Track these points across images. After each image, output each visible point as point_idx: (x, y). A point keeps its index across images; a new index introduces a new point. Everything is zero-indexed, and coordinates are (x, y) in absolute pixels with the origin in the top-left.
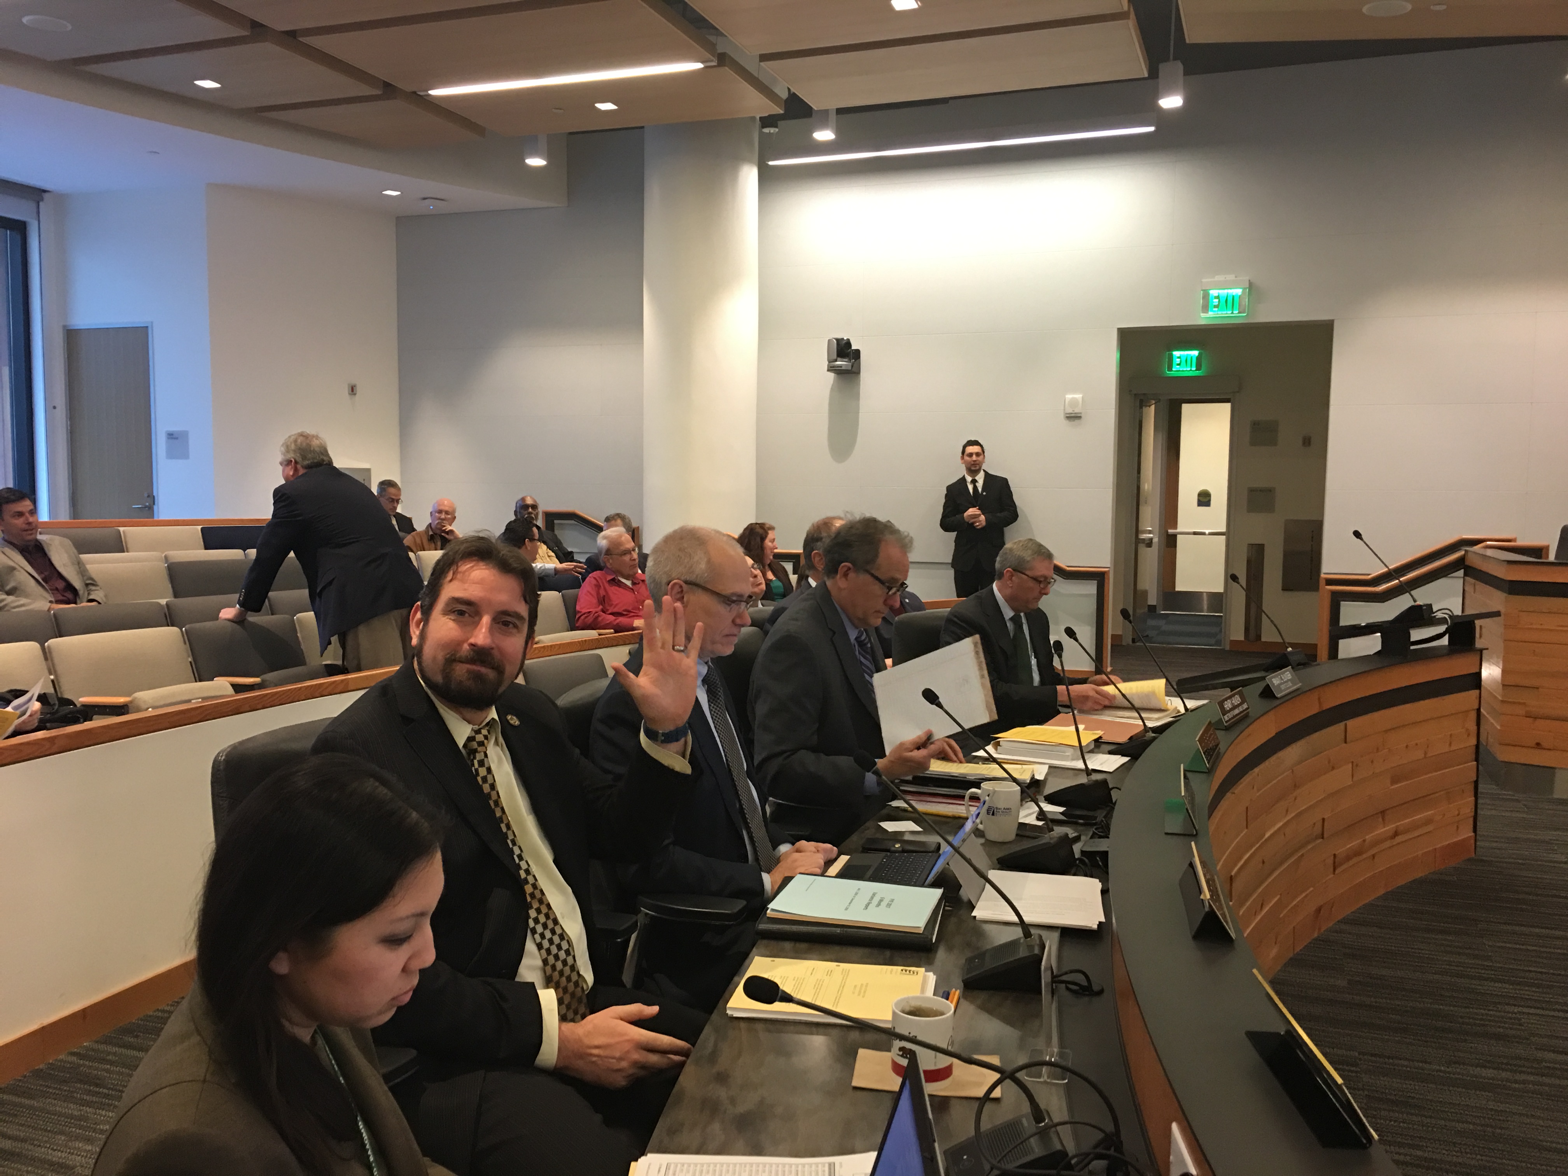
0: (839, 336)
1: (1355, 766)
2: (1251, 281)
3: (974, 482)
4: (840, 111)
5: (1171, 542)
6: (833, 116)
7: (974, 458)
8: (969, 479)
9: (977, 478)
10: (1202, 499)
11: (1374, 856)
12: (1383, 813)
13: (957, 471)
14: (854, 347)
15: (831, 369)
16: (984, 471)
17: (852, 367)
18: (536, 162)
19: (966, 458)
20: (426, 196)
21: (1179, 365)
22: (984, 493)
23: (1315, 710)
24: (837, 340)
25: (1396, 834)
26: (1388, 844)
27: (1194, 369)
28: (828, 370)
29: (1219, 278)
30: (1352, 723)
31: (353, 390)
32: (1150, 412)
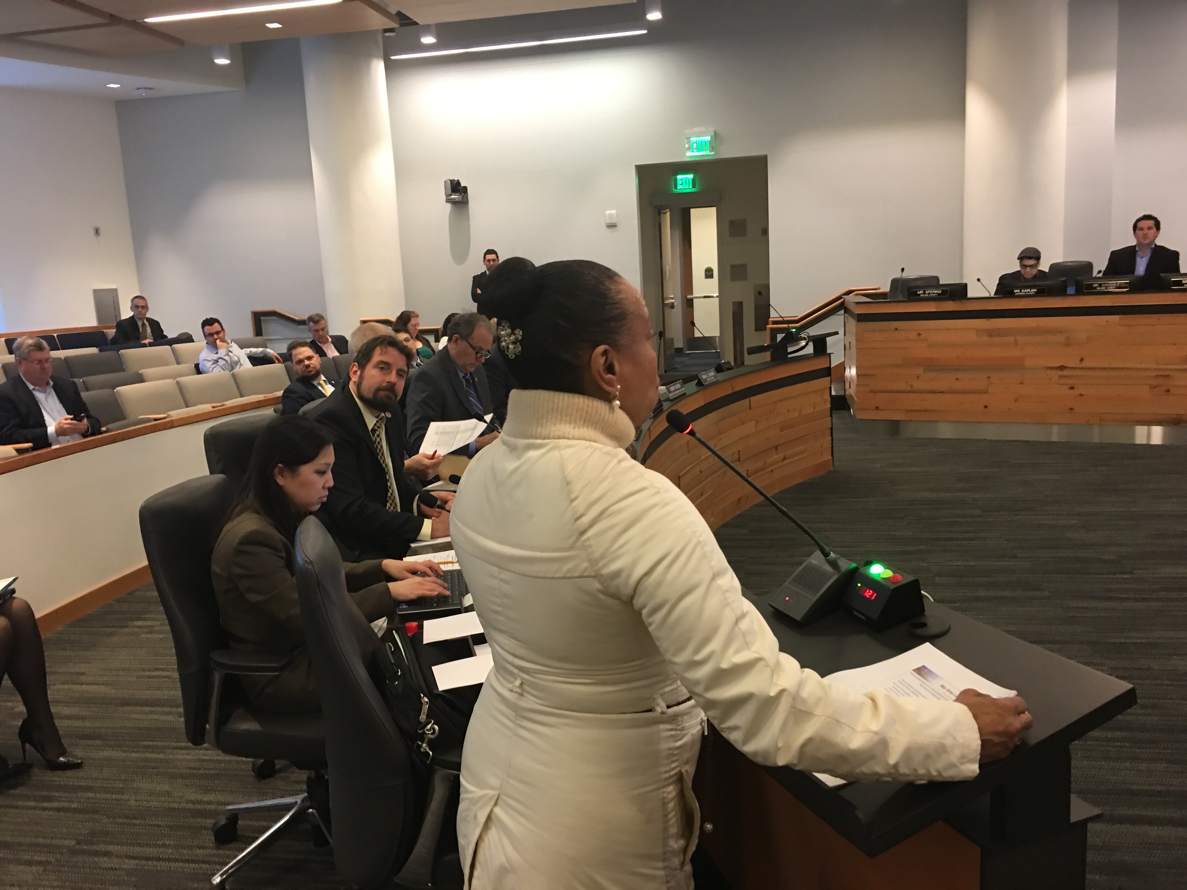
0: (452, 178)
1: (757, 422)
2: (716, 131)
4: (438, 25)
5: (689, 304)
6: (434, 28)
7: (492, 263)
10: (708, 274)
11: (772, 471)
12: (776, 447)
14: (462, 185)
15: (448, 201)
17: (463, 198)
18: (222, 61)
20: (138, 87)
21: (681, 184)
23: (730, 392)
24: (451, 181)
25: (785, 459)
26: (780, 464)
27: (691, 187)
28: (446, 202)
29: (696, 130)
30: (754, 399)
31: (97, 231)
32: (667, 218)
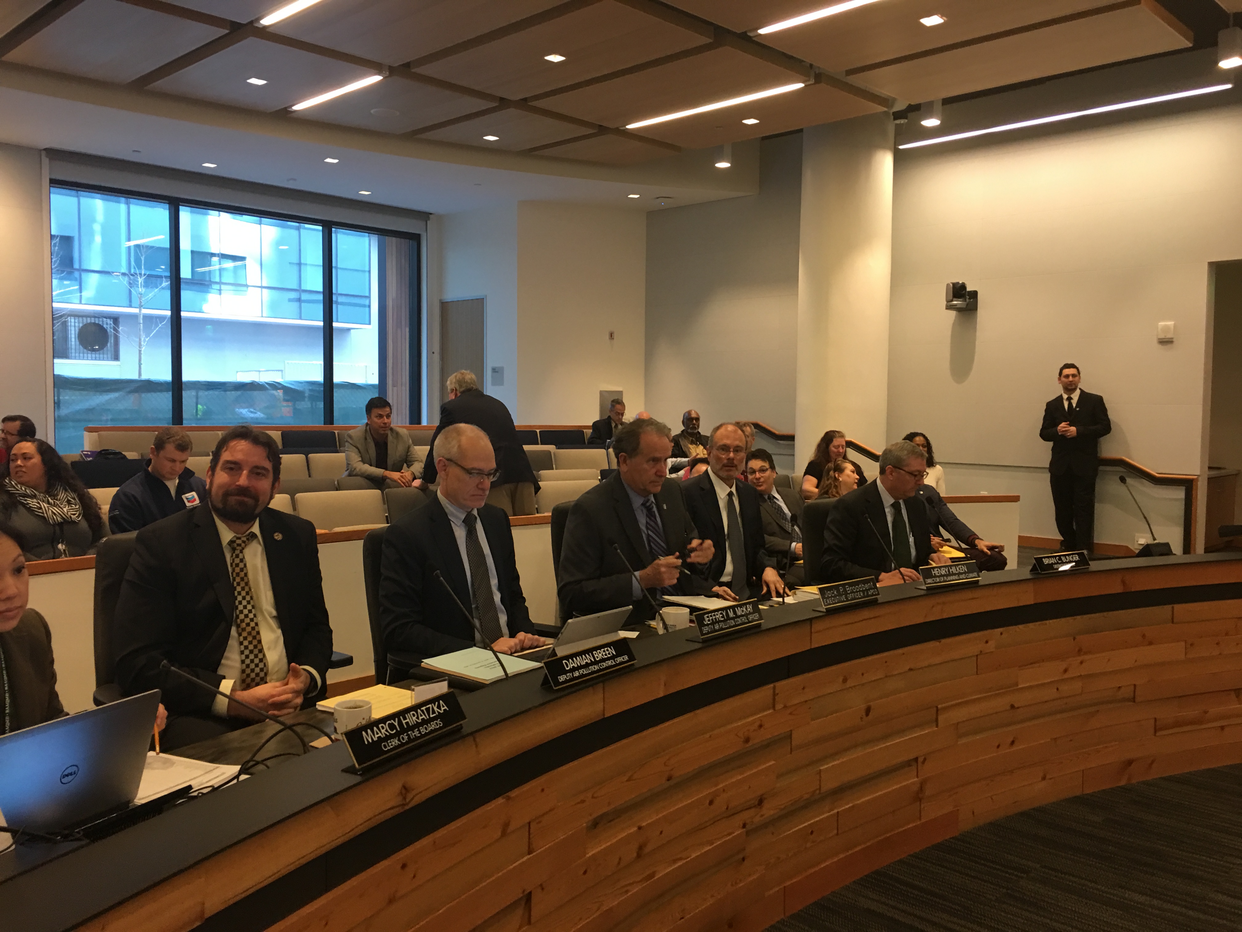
0: (955, 281)
3: (1069, 399)
4: (946, 102)
6: (938, 106)
7: (1071, 379)
8: (1065, 396)
9: (1072, 396)
11: (1222, 728)
13: (1056, 390)
14: (968, 289)
15: (950, 307)
16: (1080, 389)
17: (970, 306)
18: (723, 165)
19: (1063, 379)
20: (658, 196)
22: (1078, 409)
24: (954, 284)
28: (947, 309)
31: (611, 335)
